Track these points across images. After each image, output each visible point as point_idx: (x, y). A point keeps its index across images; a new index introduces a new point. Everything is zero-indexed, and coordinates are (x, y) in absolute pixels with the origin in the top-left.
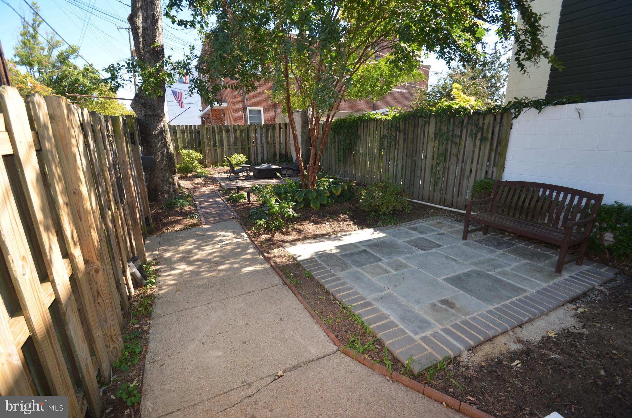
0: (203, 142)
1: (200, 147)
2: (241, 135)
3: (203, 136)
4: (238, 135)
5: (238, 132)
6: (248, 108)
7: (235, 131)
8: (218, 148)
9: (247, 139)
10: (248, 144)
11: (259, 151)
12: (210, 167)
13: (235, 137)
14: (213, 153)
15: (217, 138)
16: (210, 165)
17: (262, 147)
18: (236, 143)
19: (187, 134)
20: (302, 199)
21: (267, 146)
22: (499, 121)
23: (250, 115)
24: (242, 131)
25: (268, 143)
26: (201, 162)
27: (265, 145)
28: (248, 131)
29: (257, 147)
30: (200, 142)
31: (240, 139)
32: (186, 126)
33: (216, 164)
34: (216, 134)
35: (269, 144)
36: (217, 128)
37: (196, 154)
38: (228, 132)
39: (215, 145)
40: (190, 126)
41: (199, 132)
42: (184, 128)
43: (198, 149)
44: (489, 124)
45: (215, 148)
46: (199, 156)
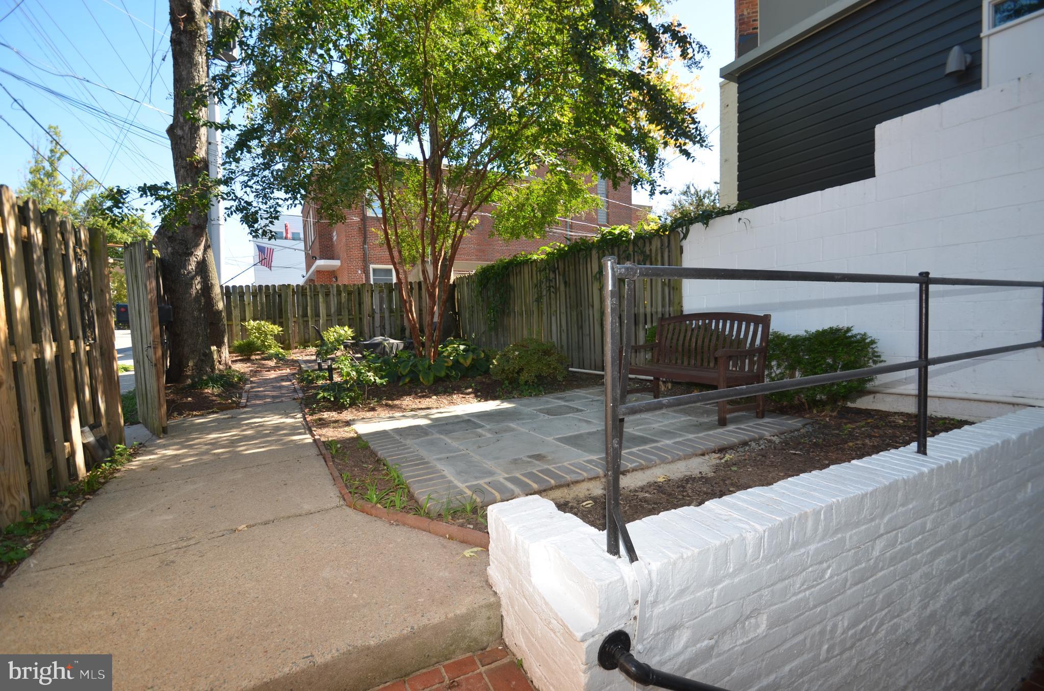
0: (286, 311)
1: (281, 317)
2: (349, 300)
3: (286, 301)
4: (343, 300)
5: (343, 295)
6: (372, 266)
7: (339, 293)
8: (310, 320)
9: (357, 306)
10: (360, 313)
11: (377, 323)
12: (296, 348)
13: (340, 303)
14: (302, 327)
15: (309, 304)
16: (295, 345)
17: (382, 318)
18: (339, 312)
19: (261, 299)
20: (407, 371)
21: (390, 316)
22: (667, 244)
23: (374, 276)
24: (350, 293)
25: (391, 311)
26: (278, 338)
27: (387, 315)
28: (359, 294)
29: (373, 318)
30: (281, 311)
31: (346, 305)
32: (260, 286)
33: (306, 344)
34: (308, 298)
35: (393, 312)
36: (310, 288)
37: (271, 326)
38: (327, 295)
39: (305, 315)
40: (267, 287)
41: (280, 296)
42: (256, 290)
43: (277, 321)
44: (656, 250)
45: (305, 319)
46: (277, 329)
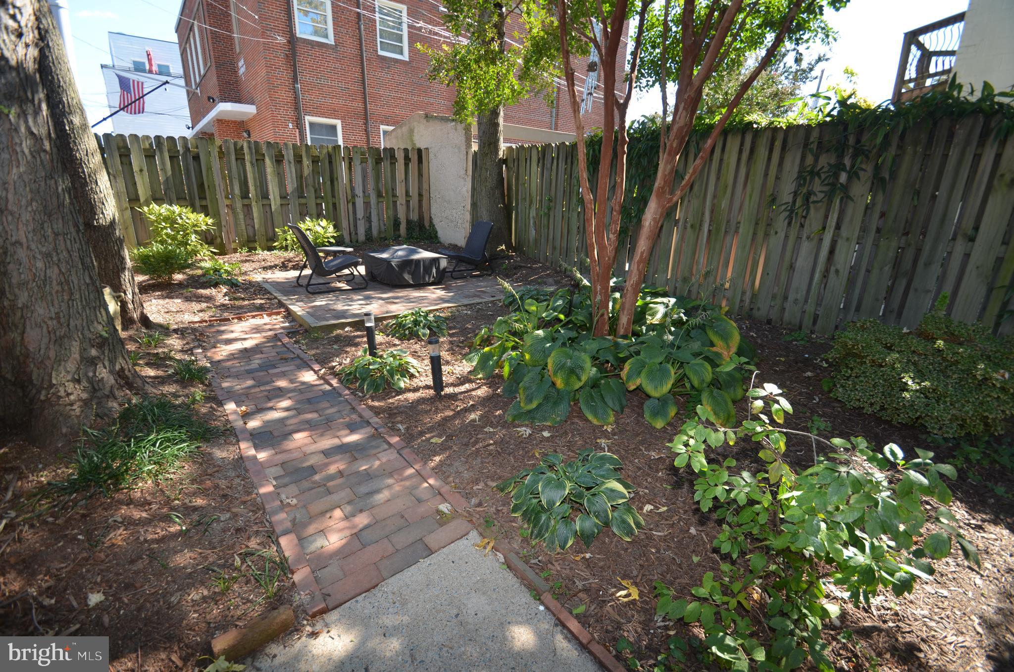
0: (213, 187)
1: (203, 197)
2: (315, 172)
3: (209, 169)
4: (306, 171)
5: (306, 162)
7: (298, 160)
8: (254, 204)
9: (329, 183)
10: (333, 196)
11: (360, 214)
12: (235, 251)
13: (300, 177)
14: (241, 216)
15: (250, 176)
16: (233, 246)
17: (367, 204)
18: (300, 192)
19: (163, 163)
21: (378, 202)
24: (315, 161)
25: (379, 195)
26: (208, 238)
27: (373, 200)
28: (330, 162)
29: (354, 204)
30: (201, 186)
31: (310, 181)
32: (158, 138)
33: (251, 245)
34: (248, 165)
35: (382, 196)
36: (250, 148)
37: (193, 216)
38: (279, 160)
39: (245, 195)
40: (171, 139)
41: (196, 158)
42: (151, 145)
43: (198, 203)
45: (246, 201)
46: (203, 221)
